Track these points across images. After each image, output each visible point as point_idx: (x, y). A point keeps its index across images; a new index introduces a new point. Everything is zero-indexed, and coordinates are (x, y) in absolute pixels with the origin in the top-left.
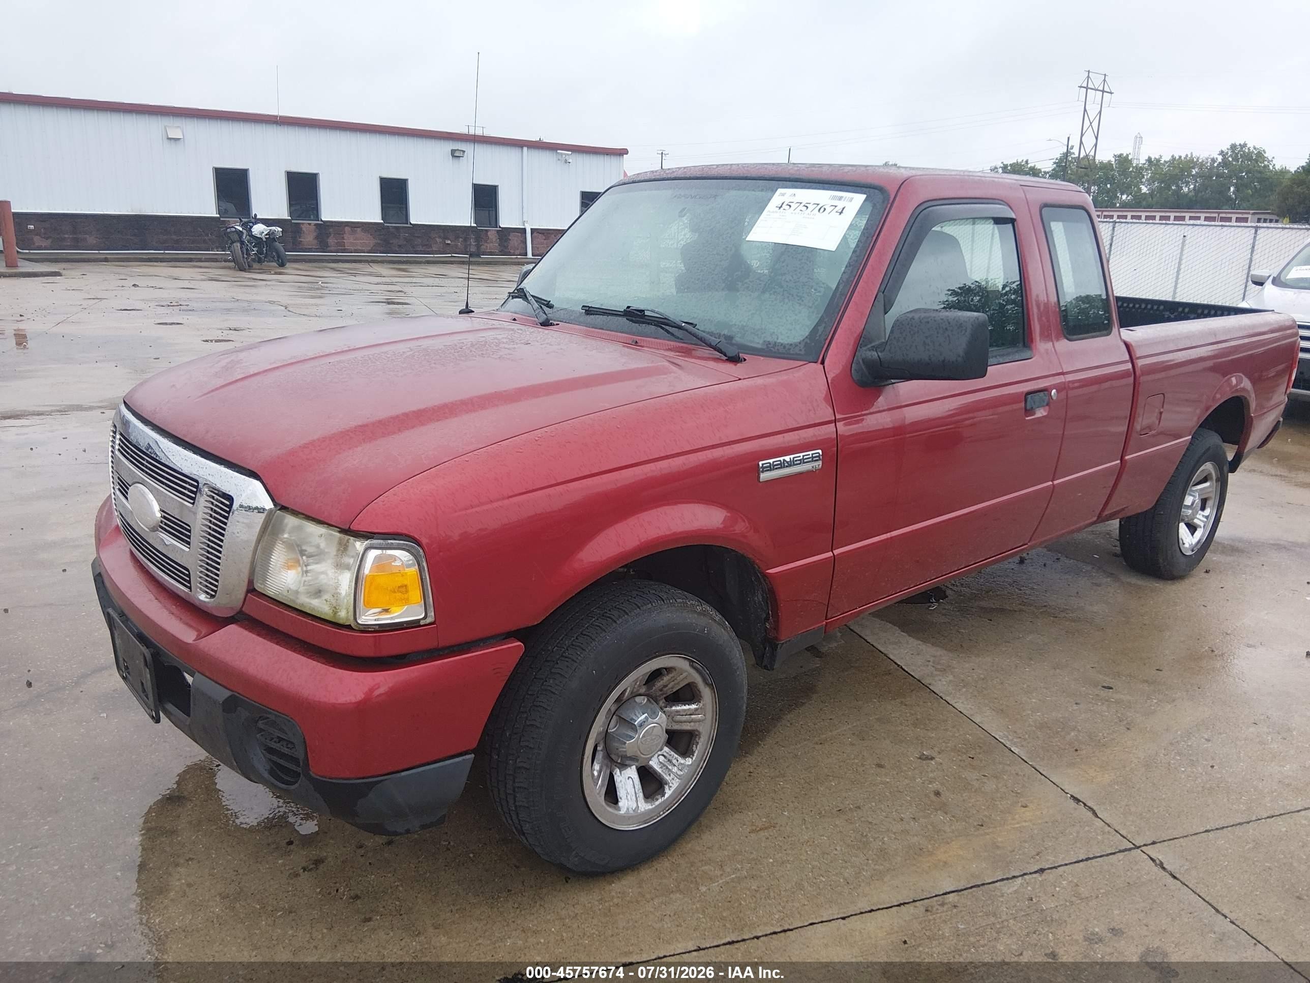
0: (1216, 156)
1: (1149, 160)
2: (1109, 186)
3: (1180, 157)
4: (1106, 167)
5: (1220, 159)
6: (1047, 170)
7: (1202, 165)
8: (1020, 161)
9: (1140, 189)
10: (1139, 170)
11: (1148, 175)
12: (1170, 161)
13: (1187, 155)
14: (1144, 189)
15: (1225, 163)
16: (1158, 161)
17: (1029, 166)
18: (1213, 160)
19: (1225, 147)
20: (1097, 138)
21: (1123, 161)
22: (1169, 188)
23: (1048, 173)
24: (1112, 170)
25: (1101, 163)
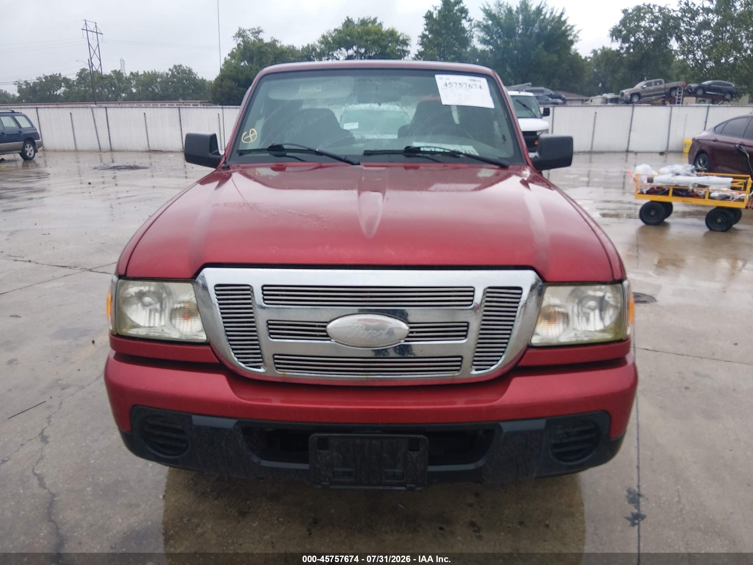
0: (167, 71)
1: (132, 73)
2: (113, 88)
3: (148, 72)
4: (110, 77)
5: (170, 73)
6: (74, 80)
7: (161, 76)
8: (55, 74)
9: (132, 91)
10: (128, 80)
11: (134, 82)
12: (143, 75)
13: (152, 71)
14: (134, 90)
15: (173, 75)
16: (137, 73)
17: (62, 77)
18: (167, 74)
19: (171, 67)
20: (100, 60)
21: (118, 74)
22: (147, 89)
23: (75, 81)
24: (113, 79)
25: (106, 75)
